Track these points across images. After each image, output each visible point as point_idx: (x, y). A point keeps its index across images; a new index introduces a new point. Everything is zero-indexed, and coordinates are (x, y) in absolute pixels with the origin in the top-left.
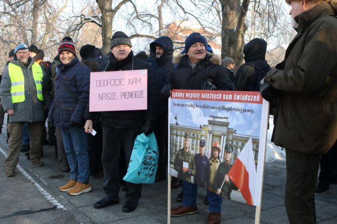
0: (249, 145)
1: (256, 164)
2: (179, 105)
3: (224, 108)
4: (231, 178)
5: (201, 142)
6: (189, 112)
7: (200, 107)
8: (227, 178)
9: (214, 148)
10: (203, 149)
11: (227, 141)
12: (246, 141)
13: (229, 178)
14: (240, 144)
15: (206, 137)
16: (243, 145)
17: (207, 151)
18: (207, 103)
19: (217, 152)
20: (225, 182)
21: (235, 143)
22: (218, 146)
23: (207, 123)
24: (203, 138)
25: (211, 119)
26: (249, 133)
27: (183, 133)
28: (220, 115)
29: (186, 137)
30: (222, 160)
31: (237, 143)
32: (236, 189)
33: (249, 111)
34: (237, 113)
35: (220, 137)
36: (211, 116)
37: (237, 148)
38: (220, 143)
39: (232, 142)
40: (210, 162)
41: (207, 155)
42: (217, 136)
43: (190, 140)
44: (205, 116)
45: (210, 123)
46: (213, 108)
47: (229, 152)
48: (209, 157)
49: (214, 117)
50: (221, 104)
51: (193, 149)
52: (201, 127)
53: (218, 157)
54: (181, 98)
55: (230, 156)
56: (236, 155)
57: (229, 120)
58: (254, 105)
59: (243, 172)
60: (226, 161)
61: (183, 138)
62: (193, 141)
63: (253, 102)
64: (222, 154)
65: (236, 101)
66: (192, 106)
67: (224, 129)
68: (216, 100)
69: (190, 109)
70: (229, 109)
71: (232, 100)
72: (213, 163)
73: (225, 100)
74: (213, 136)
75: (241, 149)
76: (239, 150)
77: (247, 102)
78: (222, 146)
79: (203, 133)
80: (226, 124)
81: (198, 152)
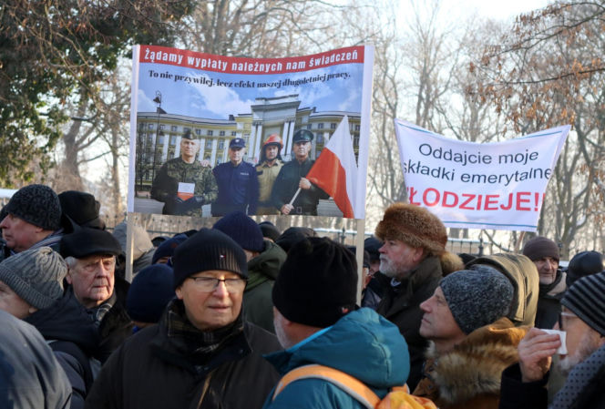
0: (344, 127)
3: (288, 82)
5: (233, 143)
7: (228, 85)
8: (306, 183)
12: (339, 120)
13: (311, 182)
14: (327, 126)
15: (247, 133)
16: (334, 126)
17: (251, 154)
18: (245, 78)
19: (275, 151)
20: (303, 190)
21: (315, 126)
22: (277, 140)
23: (249, 111)
24: (239, 136)
25: (259, 103)
26: (342, 108)
28: (279, 93)
29: (187, 136)
31: (321, 125)
32: (326, 197)
33: (338, 75)
34: (317, 83)
35: (282, 126)
36: (258, 99)
37: (321, 133)
38: (281, 136)
39: (310, 126)
40: (259, 169)
41: (250, 161)
42: (273, 126)
43: (200, 142)
44: (242, 99)
45: (256, 109)
46: (263, 85)
47: (304, 143)
48: (255, 162)
49: (266, 99)
50: (282, 77)
51: (208, 157)
52: (232, 117)
53: (279, 157)
56: (320, 144)
57: (300, 98)
58: (347, 65)
59: (337, 169)
63: (346, 62)
64: (287, 151)
65: (314, 68)
67: (292, 113)
68: (271, 72)
70: (300, 83)
71: (306, 69)
72: (265, 170)
73: (292, 71)
74: (265, 128)
75: (331, 134)
76: (326, 135)
77: (334, 64)
78: (286, 138)
79: (239, 126)
80: (294, 105)
81: (225, 160)
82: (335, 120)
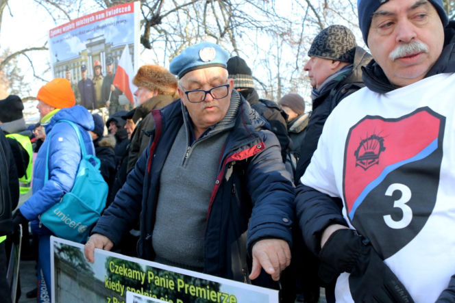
0: (126, 51)
1: (133, 65)
2: (58, 42)
3: (98, 28)
4: (117, 85)
5: (82, 68)
6: (67, 45)
7: (76, 35)
8: (113, 87)
9: (96, 67)
10: (85, 73)
11: (106, 55)
12: (123, 48)
13: (116, 87)
14: (118, 52)
15: (86, 61)
16: (121, 52)
17: (89, 74)
18: (83, 29)
19: (99, 70)
20: (113, 92)
21: (114, 54)
22: (99, 63)
23: (85, 48)
24: (83, 63)
25: (88, 42)
26: (125, 40)
27: (65, 68)
28: (96, 35)
29: (67, 70)
30: (105, 75)
31: (116, 53)
32: (121, 93)
33: (122, 21)
34: (111, 27)
35: (99, 55)
36: (88, 40)
37: (116, 57)
38: (100, 60)
39: (111, 54)
40: (94, 82)
41: (89, 78)
42: (96, 55)
43: (71, 71)
44: (82, 41)
45: (88, 46)
46: (88, 31)
47: (110, 64)
48: (91, 78)
49: (91, 39)
50: (95, 25)
51: (75, 78)
52: (80, 54)
53: (101, 74)
54: (59, 34)
55: (111, 67)
56: (116, 64)
57: (105, 37)
58: (126, 15)
59: (124, 75)
60: (109, 73)
61: (65, 72)
62: (74, 71)
63: (125, 13)
64: (104, 70)
65: (109, 17)
66: (69, 38)
67: (102, 46)
68: (90, 23)
69: (68, 41)
70: (103, 27)
71: (105, 18)
72: (96, 82)
73: (99, 20)
74: (93, 57)
75: (120, 56)
76: (118, 58)
77: (119, 14)
78: (102, 63)
79: (83, 58)
80: (103, 41)
81: (81, 79)
82: (121, 48)
